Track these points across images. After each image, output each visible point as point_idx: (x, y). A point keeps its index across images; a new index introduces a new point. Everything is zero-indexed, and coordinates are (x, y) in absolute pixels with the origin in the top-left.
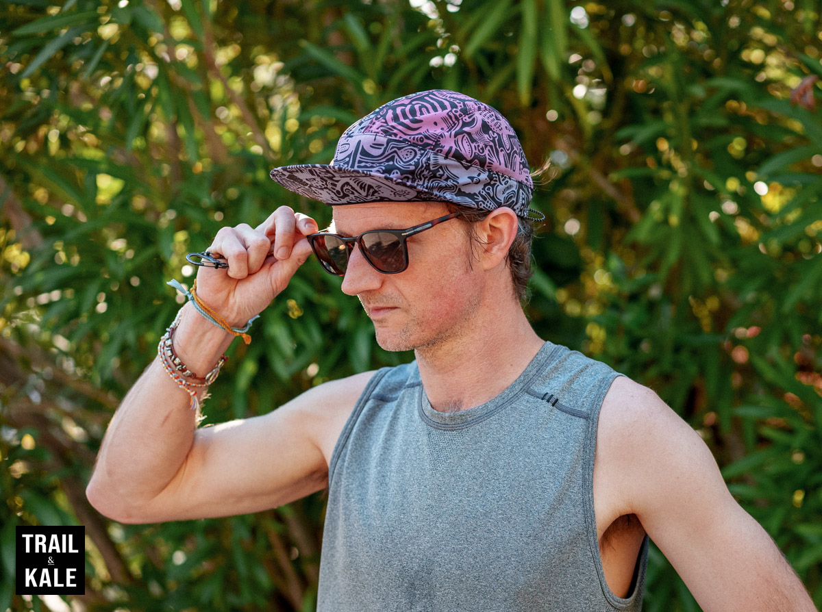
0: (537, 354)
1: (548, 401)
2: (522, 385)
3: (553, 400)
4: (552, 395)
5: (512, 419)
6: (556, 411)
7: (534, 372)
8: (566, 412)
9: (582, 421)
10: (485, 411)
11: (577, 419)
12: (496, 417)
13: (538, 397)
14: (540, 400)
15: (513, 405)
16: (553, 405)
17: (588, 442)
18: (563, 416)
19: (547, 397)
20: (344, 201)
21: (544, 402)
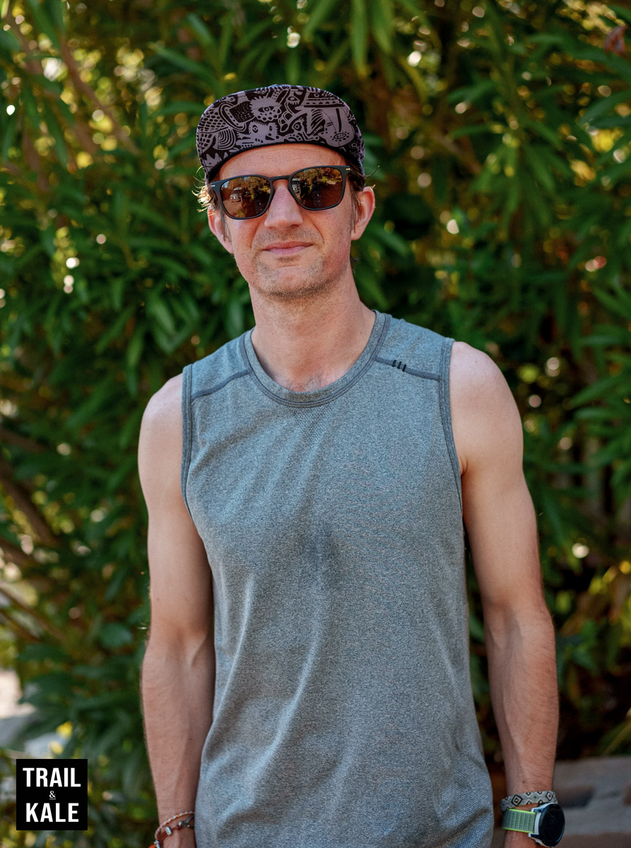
0: (374, 326)
1: (399, 368)
2: (370, 354)
3: (402, 367)
4: (401, 362)
5: (371, 387)
6: (407, 375)
7: (376, 342)
8: (417, 375)
9: (435, 382)
10: (345, 383)
11: (429, 380)
12: (357, 386)
13: (388, 364)
14: (391, 367)
15: (368, 373)
16: (404, 370)
17: (443, 400)
18: (414, 379)
19: (397, 365)
20: (281, 139)
21: (396, 369)
